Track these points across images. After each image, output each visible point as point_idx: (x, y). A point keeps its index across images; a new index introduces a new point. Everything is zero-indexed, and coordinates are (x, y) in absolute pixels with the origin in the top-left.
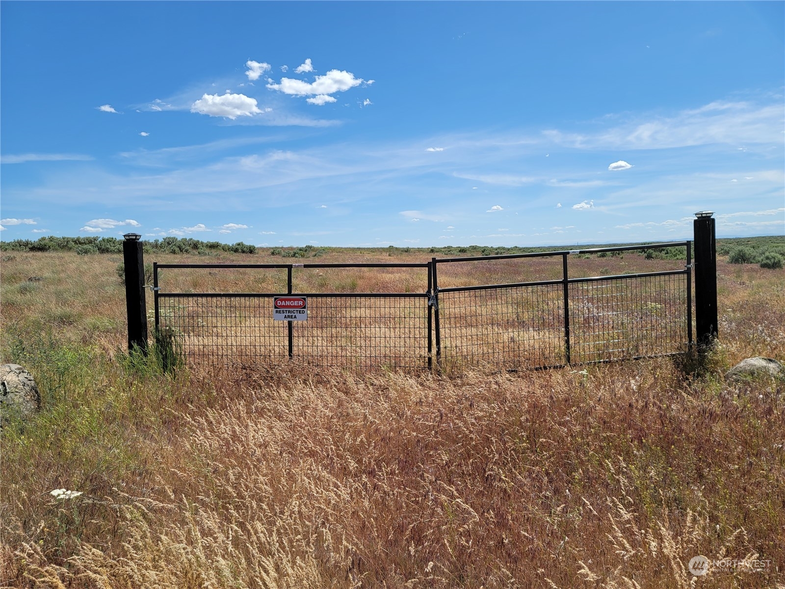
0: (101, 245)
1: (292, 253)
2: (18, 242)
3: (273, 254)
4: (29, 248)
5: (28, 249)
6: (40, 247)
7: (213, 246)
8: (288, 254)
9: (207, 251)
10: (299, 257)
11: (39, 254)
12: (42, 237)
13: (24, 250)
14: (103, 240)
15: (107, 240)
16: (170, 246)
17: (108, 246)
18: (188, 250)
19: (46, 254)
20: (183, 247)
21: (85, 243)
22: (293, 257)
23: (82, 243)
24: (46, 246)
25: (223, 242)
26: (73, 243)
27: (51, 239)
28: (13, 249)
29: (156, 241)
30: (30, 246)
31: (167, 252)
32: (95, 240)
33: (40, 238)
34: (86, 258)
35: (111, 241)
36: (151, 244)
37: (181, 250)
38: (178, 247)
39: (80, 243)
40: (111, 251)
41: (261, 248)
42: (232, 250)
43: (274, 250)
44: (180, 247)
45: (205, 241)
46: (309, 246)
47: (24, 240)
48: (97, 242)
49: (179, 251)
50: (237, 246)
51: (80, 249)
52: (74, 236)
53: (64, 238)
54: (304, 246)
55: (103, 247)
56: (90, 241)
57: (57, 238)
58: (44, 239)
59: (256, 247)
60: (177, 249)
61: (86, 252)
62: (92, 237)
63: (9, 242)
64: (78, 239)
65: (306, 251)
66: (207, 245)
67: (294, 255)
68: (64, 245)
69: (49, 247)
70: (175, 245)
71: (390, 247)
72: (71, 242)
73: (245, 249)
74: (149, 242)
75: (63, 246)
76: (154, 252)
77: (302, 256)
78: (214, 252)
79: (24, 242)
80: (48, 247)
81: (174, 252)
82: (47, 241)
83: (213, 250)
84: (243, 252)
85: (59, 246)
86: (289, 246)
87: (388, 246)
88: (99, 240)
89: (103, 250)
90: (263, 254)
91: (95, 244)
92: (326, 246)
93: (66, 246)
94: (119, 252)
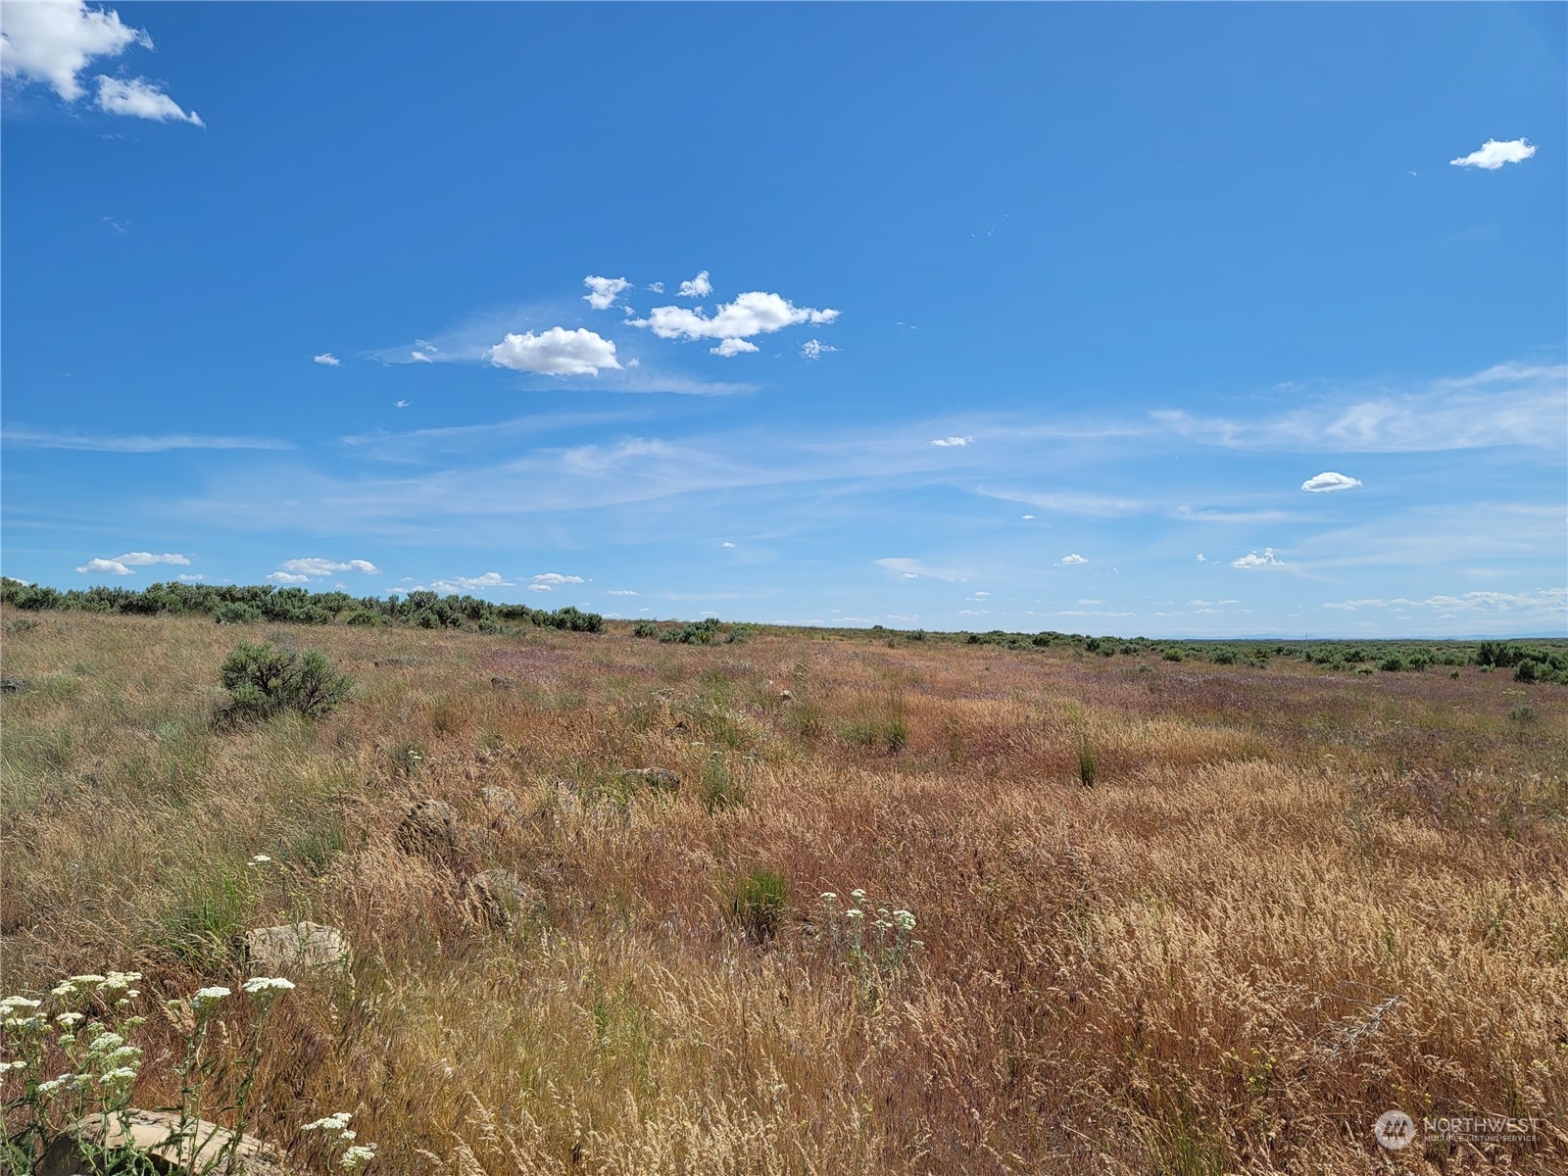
0: (273, 604)
1: (682, 634)
2: (99, 593)
3: (639, 633)
4: (122, 607)
5: (117, 608)
6: (144, 606)
7: (513, 614)
8: (674, 635)
9: (499, 623)
10: (696, 642)
12: (155, 583)
14: (281, 593)
15: (289, 593)
16: (421, 610)
17: (288, 607)
18: (458, 620)
20: (449, 614)
21: (241, 599)
22: (684, 642)
23: (236, 598)
24: (158, 602)
25: (533, 606)
26: (217, 599)
28: (85, 608)
29: (393, 599)
30: (122, 602)
31: (412, 623)
32: (264, 592)
33: (150, 586)
35: (295, 596)
37: (442, 617)
38: (438, 612)
39: (232, 598)
40: (292, 618)
41: (611, 621)
42: (552, 624)
43: (642, 627)
44: (441, 614)
45: (497, 603)
46: (712, 621)
48: (270, 598)
49: (439, 622)
50: (564, 616)
51: (227, 610)
53: (198, 588)
54: (703, 620)
55: (277, 608)
56: (253, 596)
57: (186, 587)
58: (157, 587)
59: (604, 617)
60: (434, 618)
61: (237, 616)
62: (263, 587)
64: (229, 590)
65: (707, 629)
66: (500, 611)
67: (686, 639)
68: (197, 602)
69: (164, 605)
70: (430, 608)
71: (876, 627)
72: (213, 596)
73: (580, 622)
75: (195, 604)
76: (384, 622)
77: (703, 641)
78: (514, 626)
79: (110, 594)
80: (160, 604)
81: (426, 624)
82: (162, 593)
83: (511, 623)
84: (575, 628)
85: (184, 603)
86: (670, 619)
87: (871, 627)
88: (272, 593)
89: (276, 615)
90: (618, 633)
91: (260, 601)
92: (744, 621)
93: (201, 603)
94: (309, 619)
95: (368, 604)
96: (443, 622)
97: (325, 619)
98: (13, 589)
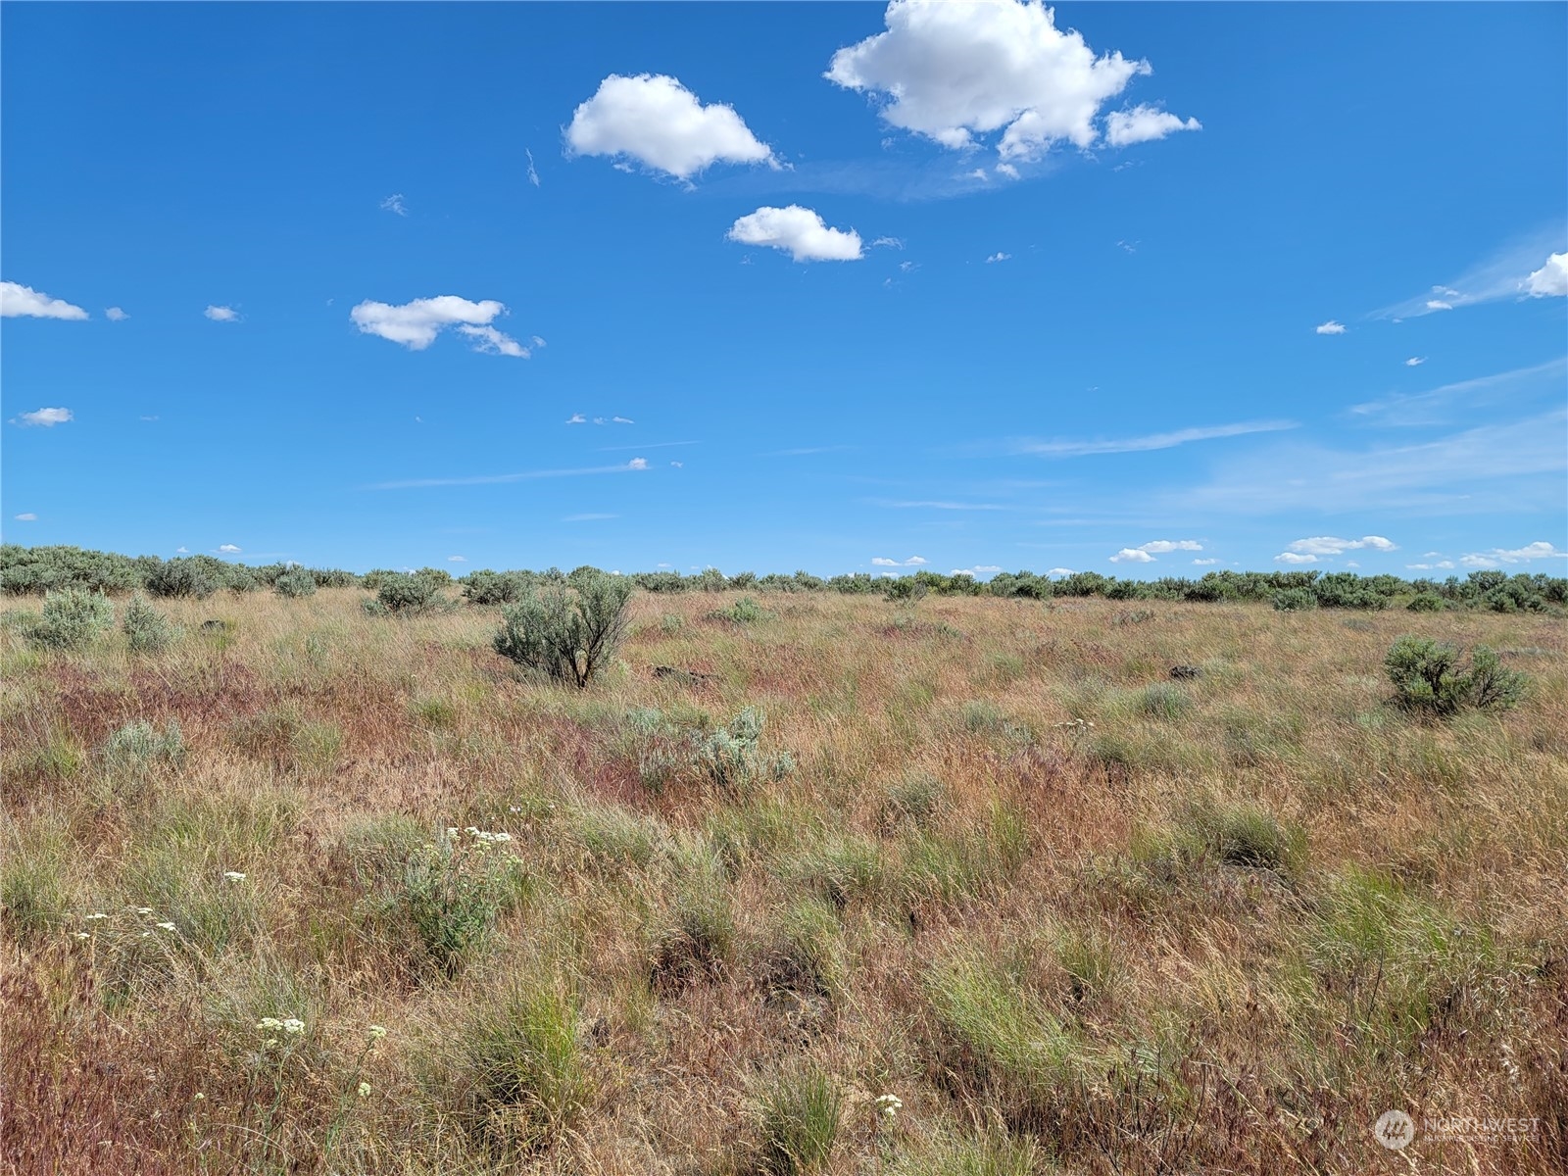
0: (1322, 590)
2: (1166, 583)
4: (1186, 595)
5: (1182, 597)
6: (1203, 594)
11: (1201, 607)
12: (1210, 572)
13: (1176, 598)
14: (1328, 578)
15: (1337, 578)
16: (1489, 593)
17: (1339, 592)
18: (1539, 604)
19: (1214, 608)
20: (1525, 596)
21: (1289, 586)
23: (1285, 585)
24: (1215, 589)
26: (1266, 586)
27: (1225, 577)
28: (1156, 596)
29: (1450, 581)
30: (1186, 590)
31: (1482, 607)
32: (1310, 578)
33: (1205, 575)
34: (1294, 618)
35: (1345, 581)
36: (1437, 588)
37: (1519, 602)
38: (1511, 594)
39: (1280, 585)
40: (1345, 604)
44: (1514, 596)
47: (1176, 580)
48: (1315, 583)
49: (1515, 606)
51: (1280, 597)
52: (1269, 570)
53: (1248, 575)
55: (1327, 594)
56: (1301, 581)
57: (1237, 575)
58: (1211, 576)
60: (1509, 602)
61: (1291, 605)
62: (1305, 572)
63: (1150, 582)
64: (1276, 577)
68: (1249, 589)
69: (1221, 592)
70: (1501, 590)
72: (1262, 583)
74: (1431, 585)
75: (1248, 591)
76: (1448, 607)
79: (1176, 583)
80: (1218, 592)
81: (1499, 608)
82: (1217, 581)
85: (1239, 590)
88: (1319, 578)
89: (1328, 600)
91: (1310, 587)
93: (1253, 590)
94: (1364, 604)
95: (1420, 587)
96: (1519, 605)
97: (1381, 604)
98: (1100, 582)
